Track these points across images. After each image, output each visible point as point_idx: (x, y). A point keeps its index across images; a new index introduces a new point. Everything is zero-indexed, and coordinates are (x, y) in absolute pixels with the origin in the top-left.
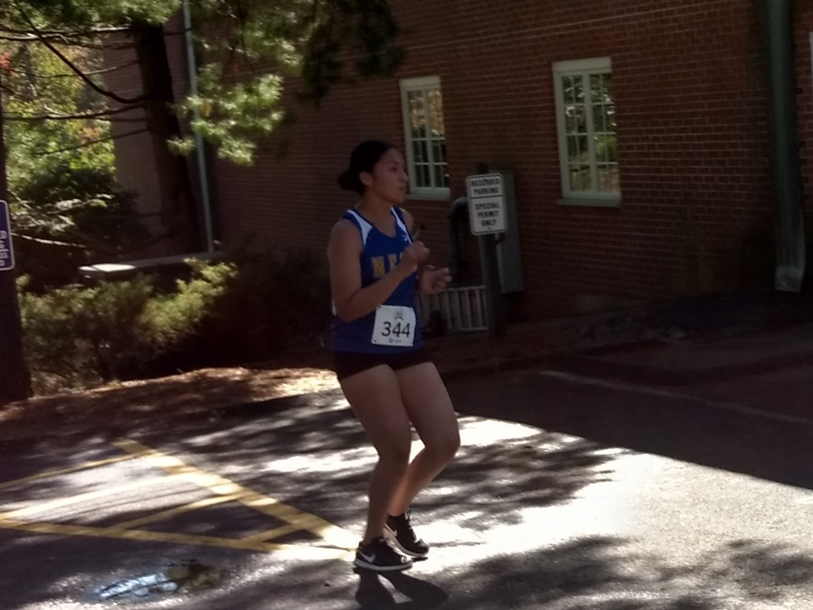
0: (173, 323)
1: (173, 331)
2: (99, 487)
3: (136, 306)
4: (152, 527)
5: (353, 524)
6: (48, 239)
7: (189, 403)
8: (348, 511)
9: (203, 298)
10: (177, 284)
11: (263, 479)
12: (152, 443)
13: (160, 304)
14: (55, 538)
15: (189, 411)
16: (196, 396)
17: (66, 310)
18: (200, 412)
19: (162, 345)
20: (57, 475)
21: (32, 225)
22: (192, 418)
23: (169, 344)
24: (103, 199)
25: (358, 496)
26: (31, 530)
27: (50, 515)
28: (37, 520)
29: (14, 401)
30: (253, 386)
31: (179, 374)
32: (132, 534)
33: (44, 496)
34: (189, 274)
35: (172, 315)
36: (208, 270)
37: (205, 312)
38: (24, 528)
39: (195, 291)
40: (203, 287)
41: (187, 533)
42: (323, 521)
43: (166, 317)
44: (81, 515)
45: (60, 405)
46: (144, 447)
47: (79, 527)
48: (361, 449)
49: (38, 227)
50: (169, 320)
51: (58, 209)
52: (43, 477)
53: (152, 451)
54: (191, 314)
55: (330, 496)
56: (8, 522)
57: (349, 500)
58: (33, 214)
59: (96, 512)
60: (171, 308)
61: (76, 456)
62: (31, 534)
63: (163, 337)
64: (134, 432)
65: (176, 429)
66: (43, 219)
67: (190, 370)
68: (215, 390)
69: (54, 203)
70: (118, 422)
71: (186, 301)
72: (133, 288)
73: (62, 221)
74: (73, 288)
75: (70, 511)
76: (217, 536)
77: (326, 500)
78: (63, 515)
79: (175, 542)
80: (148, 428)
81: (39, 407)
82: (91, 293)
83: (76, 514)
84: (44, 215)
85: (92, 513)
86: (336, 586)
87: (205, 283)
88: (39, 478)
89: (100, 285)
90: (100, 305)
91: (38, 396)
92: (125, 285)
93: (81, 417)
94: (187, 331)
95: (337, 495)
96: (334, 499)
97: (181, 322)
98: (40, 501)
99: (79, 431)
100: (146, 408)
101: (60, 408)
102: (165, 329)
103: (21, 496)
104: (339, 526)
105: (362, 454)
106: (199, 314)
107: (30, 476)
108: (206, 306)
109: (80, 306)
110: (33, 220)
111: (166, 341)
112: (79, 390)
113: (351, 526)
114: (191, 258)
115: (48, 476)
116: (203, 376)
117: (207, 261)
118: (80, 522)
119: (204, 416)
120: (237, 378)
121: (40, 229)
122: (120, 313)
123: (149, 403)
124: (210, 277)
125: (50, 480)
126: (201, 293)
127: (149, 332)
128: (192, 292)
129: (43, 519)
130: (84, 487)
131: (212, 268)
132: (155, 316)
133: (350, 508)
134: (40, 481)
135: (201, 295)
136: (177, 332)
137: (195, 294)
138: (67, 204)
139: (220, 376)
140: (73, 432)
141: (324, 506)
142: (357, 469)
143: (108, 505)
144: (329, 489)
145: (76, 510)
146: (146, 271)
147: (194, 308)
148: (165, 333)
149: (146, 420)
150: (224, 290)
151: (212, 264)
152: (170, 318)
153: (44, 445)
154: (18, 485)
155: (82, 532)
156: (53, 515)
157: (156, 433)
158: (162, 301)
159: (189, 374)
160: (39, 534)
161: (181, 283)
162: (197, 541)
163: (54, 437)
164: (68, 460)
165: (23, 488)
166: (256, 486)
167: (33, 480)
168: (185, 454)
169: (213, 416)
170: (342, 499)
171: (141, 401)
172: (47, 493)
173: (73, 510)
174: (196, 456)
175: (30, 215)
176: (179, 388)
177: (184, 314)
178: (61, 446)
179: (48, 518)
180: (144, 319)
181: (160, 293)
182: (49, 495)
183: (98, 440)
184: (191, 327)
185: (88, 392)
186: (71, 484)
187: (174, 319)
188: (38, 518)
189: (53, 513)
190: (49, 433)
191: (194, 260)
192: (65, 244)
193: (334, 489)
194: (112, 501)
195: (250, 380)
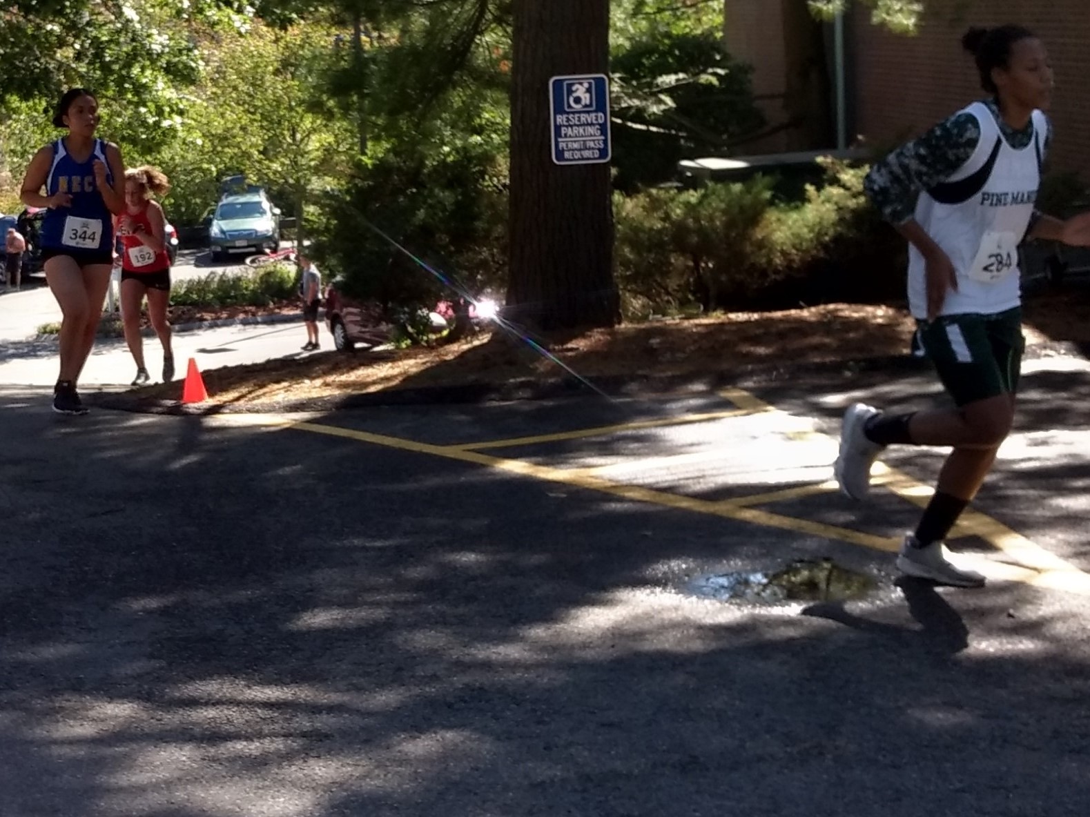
0: (797, 241)
1: (794, 251)
2: (702, 448)
3: (750, 216)
4: (773, 508)
5: (1043, 535)
6: (641, 123)
7: (817, 348)
8: (1036, 517)
9: (837, 210)
10: (806, 190)
11: (919, 461)
12: (770, 396)
13: (782, 216)
14: (652, 509)
15: (817, 360)
16: (827, 340)
17: (663, 216)
18: (831, 362)
19: (780, 268)
20: (650, 427)
21: (624, 105)
22: (821, 369)
23: (789, 267)
24: (715, 74)
25: (1051, 497)
26: (622, 494)
27: (643, 478)
28: (628, 482)
29: (599, 327)
30: (902, 332)
31: (801, 308)
32: (748, 515)
33: (635, 452)
34: (821, 178)
35: (795, 230)
36: (846, 174)
37: (839, 229)
38: (613, 491)
39: (828, 200)
40: (839, 195)
41: (821, 522)
42: (1002, 527)
43: (788, 233)
44: (682, 482)
45: (654, 338)
46: (759, 401)
47: (678, 497)
48: (1053, 432)
49: (630, 108)
50: (791, 237)
51: (657, 86)
52: (634, 428)
53: (770, 408)
54: (820, 229)
55: (1010, 492)
56: (594, 480)
57: (1038, 502)
58: (626, 91)
59: (701, 480)
60: (795, 221)
61: (674, 406)
62: (621, 500)
63: (782, 258)
64: (746, 381)
65: (801, 381)
66: (638, 97)
67: (815, 304)
68: (852, 335)
69: (655, 78)
70: (725, 366)
71: (815, 213)
72: (748, 191)
73: (661, 102)
74: (671, 188)
75: (667, 474)
76: (858, 530)
77: (1006, 498)
78: (659, 479)
79: (803, 531)
80: (764, 377)
81: (629, 338)
82: (693, 196)
83: (674, 480)
84: (640, 93)
85: (695, 481)
86: (1024, 619)
87: (842, 191)
88: (628, 429)
89: (706, 187)
90: (704, 212)
91: (626, 322)
92: (737, 187)
93: (680, 355)
94: (814, 252)
95: (1020, 492)
96: (1017, 498)
97: (806, 240)
98: (631, 459)
99: (678, 373)
100: (762, 350)
101: (655, 341)
102: (785, 248)
103: (607, 448)
104: (1023, 535)
105: (1055, 440)
106: (831, 232)
107: (619, 424)
108: (841, 220)
109: (678, 211)
110: (626, 98)
111: (785, 263)
112: (674, 319)
113: (1041, 539)
114: (825, 156)
115: (639, 428)
116: (834, 315)
117: (846, 162)
118: (681, 490)
119: (837, 368)
120: (880, 321)
121: (633, 111)
122: (729, 225)
123: (766, 344)
124: (849, 184)
125: (642, 432)
126: (836, 203)
127: (764, 251)
128: (823, 202)
129: (635, 482)
130: (683, 446)
131: (851, 172)
132: (774, 231)
133: (1039, 512)
134: (630, 432)
135: (835, 207)
136: (800, 253)
137: (828, 205)
138: (669, 79)
139: (855, 315)
140: (669, 374)
141: (1003, 506)
142: (1048, 459)
143: (715, 472)
144: (1010, 483)
145: (675, 474)
146: (766, 170)
147: (825, 223)
148: (783, 253)
149: (761, 366)
150: (866, 201)
151: (852, 166)
152: (793, 234)
153: (633, 386)
154: (604, 434)
155: (685, 504)
156: (647, 478)
157: (774, 384)
158: (785, 211)
159: (813, 309)
160: (632, 500)
161: (810, 189)
162: (833, 534)
163: (646, 377)
164: (663, 409)
165: (610, 439)
166: (908, 469)
167: (623, 429)
168: (813, 417)
169: (849, 369)
170: (1027, 499)
171: (756, 340)
172: (639, 449)
173: (672, 474)
174: (827, 420)
175: (623, 92)
176: (802, 327)
177: (811, 231)
178: (656, 390)
179: (641, 481)
180: (759, 234)
181: (781, 200)
182: (641, 451)
183: (699, 387)
184: (819, 247)
185: (686, 323)
186: (667, 441)
187: (797, 236)
188: (629, 480)
189: (647, 475)
190: (640, 372)
191: (829, 160)
192: (662, 130)
193: (1017, 484)
194: (720, 469)
195: (898, 325)
